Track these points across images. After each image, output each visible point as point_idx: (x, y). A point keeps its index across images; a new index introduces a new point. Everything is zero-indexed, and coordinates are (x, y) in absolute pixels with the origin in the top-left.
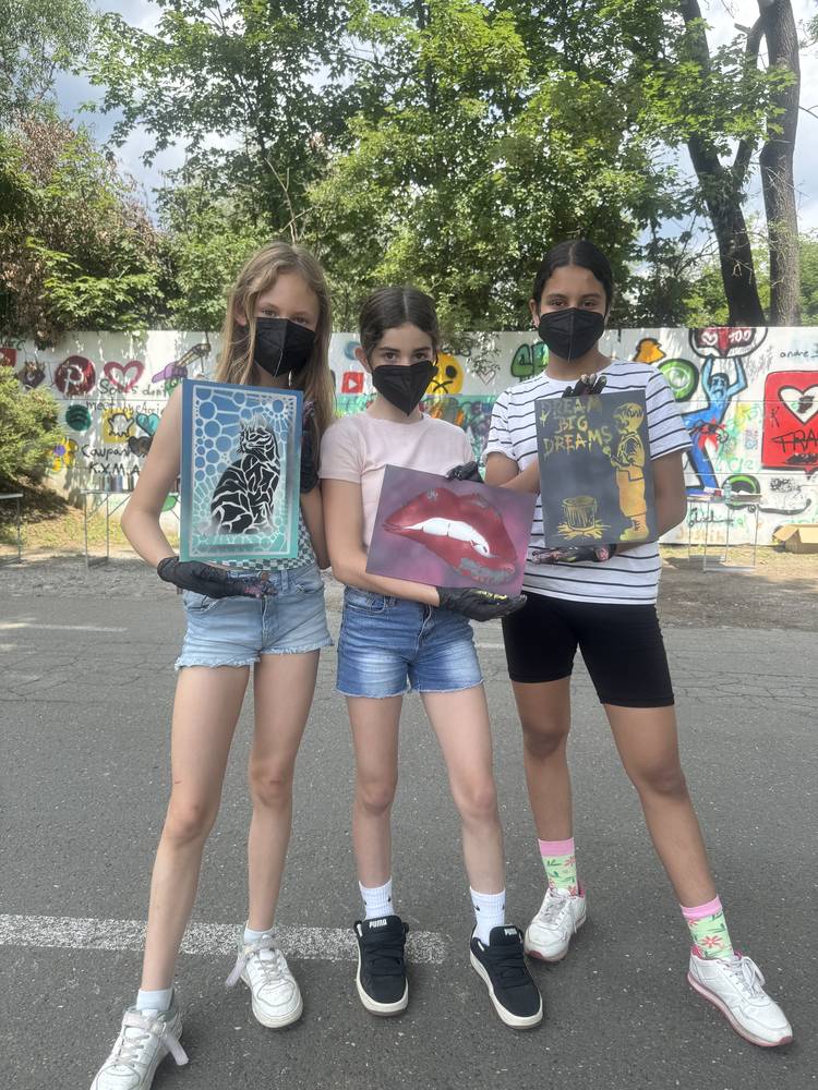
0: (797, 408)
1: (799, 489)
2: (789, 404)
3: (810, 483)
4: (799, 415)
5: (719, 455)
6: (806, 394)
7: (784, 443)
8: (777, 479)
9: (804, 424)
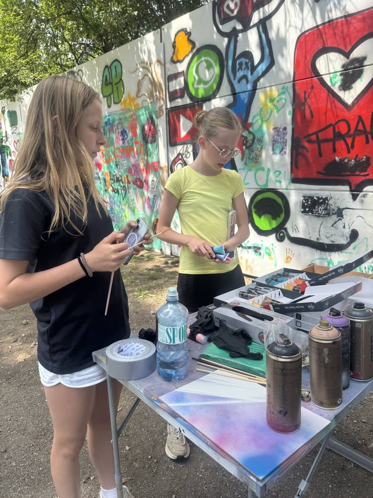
0: (339, 83)
1: (340, 213)
2: (327, 79)
3: (356, 204)
4: (341, 94)
5: (246, 164)
6: (352, 56)
7: (319, 142)
8: (311, 198)
9: (350, 108)
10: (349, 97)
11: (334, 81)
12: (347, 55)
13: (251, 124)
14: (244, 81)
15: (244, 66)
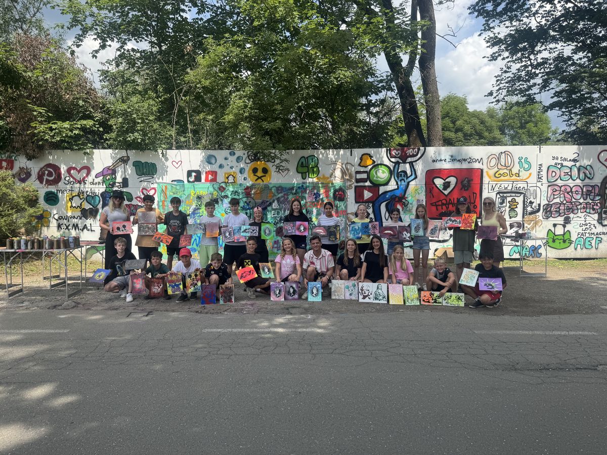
1: (445, 229)
2: (438, 186)
5: (404, 212)
6: (446, 181)
7: (436, 206)
9: (446, 196)
10: (446, 192)
11: (441, 188)
12: (445, 180)
13: (407, 198)
14: (403, 181)
15: (403, 176)
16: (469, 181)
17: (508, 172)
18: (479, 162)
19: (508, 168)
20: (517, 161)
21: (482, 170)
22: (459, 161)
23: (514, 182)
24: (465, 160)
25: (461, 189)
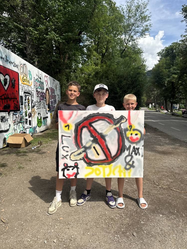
1: (7, 120)
2: (2, 81)
4: (4, 87)
7: (2, 99)
8: (2, 116)
9: (6, 91)
10: (6, 88)
11: (3, 83)
12: (5, 77)
16: (14, 81)
17: (26, 78)
18: (17, 68)
19: (26, 76)
20: (28, 72)
21: (18, 74)
22: (10, 62)
23: (29, 87)
24: (12, 63)
25: (12, 87)
